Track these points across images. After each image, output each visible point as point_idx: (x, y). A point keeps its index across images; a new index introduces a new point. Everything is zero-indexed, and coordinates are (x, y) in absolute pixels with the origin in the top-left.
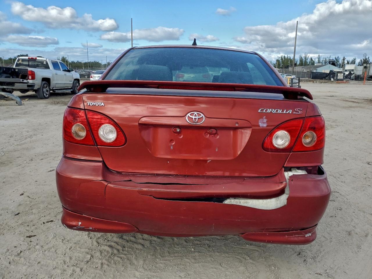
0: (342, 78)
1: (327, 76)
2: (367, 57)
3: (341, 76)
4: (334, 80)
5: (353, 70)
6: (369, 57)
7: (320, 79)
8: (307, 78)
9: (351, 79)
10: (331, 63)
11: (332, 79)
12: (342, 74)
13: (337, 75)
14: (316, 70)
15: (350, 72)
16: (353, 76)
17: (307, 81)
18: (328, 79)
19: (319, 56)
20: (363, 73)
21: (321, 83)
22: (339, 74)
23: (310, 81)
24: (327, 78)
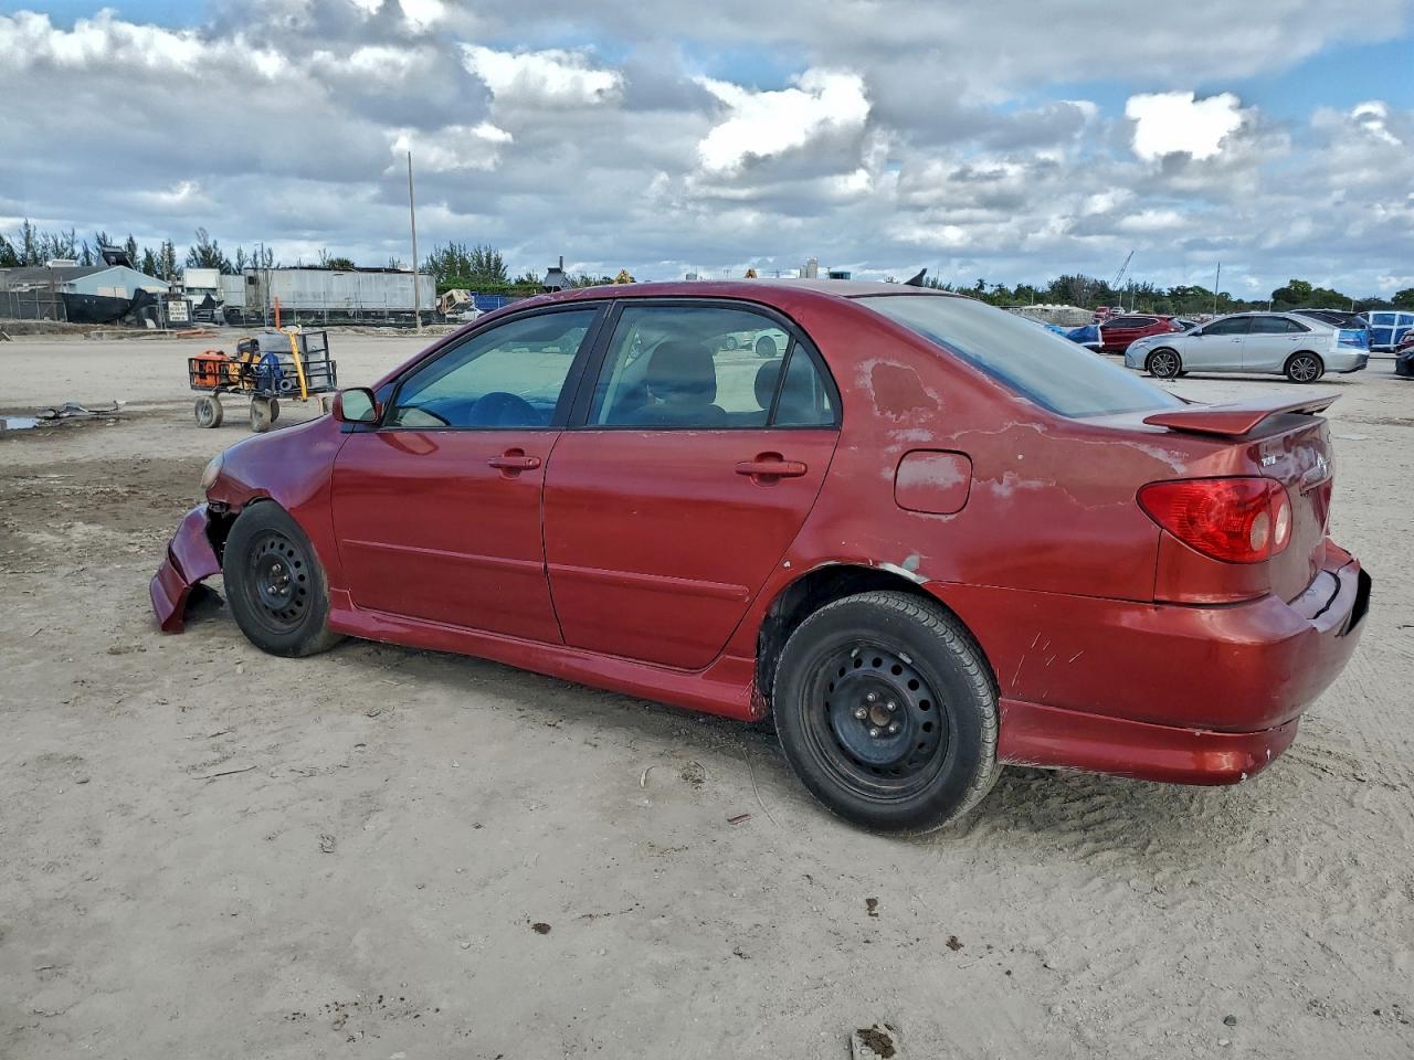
0: (187, 319)
1: (126, 312)
2: (211, 243)
3: (178, 312)
4: (158, 326)
5: (214, 289)
6: (215, 242)
7: (106, 322)
8: (47, 320)
9: (216, 323)
10: (113, 258)
11: (150, 323)
12: (184, 304)
13: (166, 307)
14: (70, 285)
15: (208, 296)
16: (218, 311)
17: (52, 331)
18: (135, 323)
19: (26, 225)
20: (249, 300)
21: (120, 338)
22: (171, 304)
23: (64, 331)
24: (129, 318)
